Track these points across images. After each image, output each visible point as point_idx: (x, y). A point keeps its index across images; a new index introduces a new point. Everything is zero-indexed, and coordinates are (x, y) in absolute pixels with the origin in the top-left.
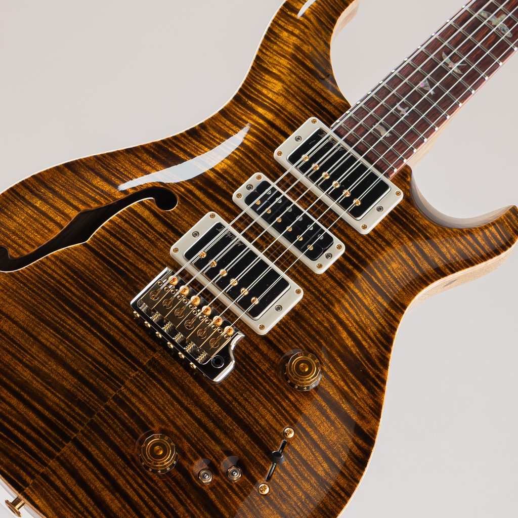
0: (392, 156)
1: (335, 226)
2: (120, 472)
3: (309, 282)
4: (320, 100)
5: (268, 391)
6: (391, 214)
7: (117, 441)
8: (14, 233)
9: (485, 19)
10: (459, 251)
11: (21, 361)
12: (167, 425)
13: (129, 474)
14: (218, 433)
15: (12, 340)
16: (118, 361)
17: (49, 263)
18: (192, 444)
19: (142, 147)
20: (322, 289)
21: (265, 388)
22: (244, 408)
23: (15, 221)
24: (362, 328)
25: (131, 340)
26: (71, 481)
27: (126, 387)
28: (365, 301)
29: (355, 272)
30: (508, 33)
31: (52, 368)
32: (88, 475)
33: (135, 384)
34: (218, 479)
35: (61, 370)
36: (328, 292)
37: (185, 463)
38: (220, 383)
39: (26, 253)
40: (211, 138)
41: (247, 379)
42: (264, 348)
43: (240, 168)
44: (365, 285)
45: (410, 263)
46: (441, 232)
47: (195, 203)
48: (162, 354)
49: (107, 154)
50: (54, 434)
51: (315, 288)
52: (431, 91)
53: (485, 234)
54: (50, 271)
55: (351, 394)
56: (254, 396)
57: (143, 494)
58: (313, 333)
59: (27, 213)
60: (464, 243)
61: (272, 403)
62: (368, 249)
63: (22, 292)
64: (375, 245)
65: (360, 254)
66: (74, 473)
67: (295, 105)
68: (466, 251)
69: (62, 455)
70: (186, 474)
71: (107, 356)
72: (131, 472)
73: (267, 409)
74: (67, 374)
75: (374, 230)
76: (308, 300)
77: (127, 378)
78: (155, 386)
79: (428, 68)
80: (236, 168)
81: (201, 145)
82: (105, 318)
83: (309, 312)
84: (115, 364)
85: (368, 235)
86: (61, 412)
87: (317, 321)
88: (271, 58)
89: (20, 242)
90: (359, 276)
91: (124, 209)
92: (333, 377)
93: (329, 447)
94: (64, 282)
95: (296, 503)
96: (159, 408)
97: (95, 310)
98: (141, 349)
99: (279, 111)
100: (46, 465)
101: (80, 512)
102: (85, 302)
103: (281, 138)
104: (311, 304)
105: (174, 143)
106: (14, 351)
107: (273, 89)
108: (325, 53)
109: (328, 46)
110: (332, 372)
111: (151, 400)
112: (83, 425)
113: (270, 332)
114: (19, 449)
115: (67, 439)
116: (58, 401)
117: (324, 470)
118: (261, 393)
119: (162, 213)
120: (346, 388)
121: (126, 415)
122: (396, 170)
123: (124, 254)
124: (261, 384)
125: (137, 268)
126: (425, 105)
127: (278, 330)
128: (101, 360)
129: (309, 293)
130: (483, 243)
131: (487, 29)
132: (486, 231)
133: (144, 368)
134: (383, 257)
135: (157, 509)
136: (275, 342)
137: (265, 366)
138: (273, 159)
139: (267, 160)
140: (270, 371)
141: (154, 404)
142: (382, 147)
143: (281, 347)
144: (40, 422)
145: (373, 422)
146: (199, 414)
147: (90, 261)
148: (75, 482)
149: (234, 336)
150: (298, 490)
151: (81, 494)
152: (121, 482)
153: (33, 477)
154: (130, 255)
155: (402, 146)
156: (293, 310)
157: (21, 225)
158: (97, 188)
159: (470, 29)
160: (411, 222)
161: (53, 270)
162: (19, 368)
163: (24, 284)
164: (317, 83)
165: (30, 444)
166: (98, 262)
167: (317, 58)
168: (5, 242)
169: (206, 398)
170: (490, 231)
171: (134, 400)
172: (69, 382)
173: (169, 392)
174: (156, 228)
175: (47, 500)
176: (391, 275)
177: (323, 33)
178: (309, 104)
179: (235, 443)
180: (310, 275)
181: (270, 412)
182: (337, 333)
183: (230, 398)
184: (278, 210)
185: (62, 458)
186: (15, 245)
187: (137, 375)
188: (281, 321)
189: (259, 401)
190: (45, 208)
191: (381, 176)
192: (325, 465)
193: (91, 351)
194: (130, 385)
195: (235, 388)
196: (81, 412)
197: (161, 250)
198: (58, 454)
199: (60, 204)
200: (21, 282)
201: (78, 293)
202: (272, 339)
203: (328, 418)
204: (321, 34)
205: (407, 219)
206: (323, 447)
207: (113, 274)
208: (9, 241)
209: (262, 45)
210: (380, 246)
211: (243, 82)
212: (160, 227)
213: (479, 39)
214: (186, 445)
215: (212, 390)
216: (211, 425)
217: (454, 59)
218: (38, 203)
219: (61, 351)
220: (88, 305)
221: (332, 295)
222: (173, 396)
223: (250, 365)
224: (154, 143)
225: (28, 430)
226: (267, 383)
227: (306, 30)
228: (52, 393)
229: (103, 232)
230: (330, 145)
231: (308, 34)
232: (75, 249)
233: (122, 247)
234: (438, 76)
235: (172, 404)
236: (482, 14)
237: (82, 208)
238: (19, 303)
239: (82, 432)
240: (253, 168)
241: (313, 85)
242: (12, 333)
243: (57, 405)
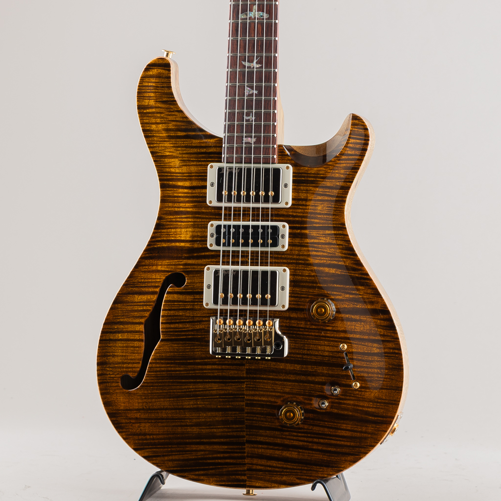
0: (267, 151)
1: (272, 215)
2: (282, 438)
3: (285, 258)
4: (204, 150)
5: (315, 336)
6: (294, 181)
7: (267, 424)
8: (123, 363)
9: (247, 19)
10: (345, 168)
11: (187, 426)
12: (283, 396)
13: (287, 435)
14: (310, 378)
15: (173, 419)
16: (231, 386)
17: (154, 365)
18: (303, 395)
19: (141, 258)
20: (295, 257)
21: (312, 336)
22: (311, 355)
23: (118, 356)
24: (332, 257)
25: (228, 369)
26: (264, 462)
27: (247, 395)
28: (321, 241)
29: (303, 231)
30: (265, 16)
31: (204, 416)
32: (269, 452)
33: (250, 390)
34: (330, 400)
35: (209, 414)
36: (299, 255)
37: (308, 407)
38: (289, 353)
39: (138, 369)
40: (170, 221)
41: (300, 339)
42: (294, 315)
43: (198, 227)
44: (314, 233)
45: (326, 198)
46: (327, 168)
47: (194, 268)
48: (248, 363)
49: (128, 278)
50: (235, 447)
51: (291, 259)
52: (255, 92)
53: (350, 148)
54: (158, 369)
55: (357, 297)
56: (310, 344)
57: (302, 439)
58: (310, 285)
59: (120, 347)
60: (344, 162)
61: (322, 340)
62: (299, 213)
63: (155, 391)
64: (301, 207)
65: (297, 219)
66: (261, 457)
67: (194, 165)
68: (348, 165)
69: (248, 453)
70: (313, 411)
71: (224, 388)
72: (287, 433)
73: (322, 345)
74: (214, 414)
75: (293, 199)
76: (293, 269)
77: (243, 390)
78: (259, 382)
79: (242, 80)
80: (197, 230)
81: (169, 230)
82: (205, 369)
83: (299, 275)
84: (231, 388)
85: (292, 205)
86: (229, 434)
87: (307, 276)
88: (158, 147)
89: (130, 365)
90: (307, 232)
91: (163, 303)
92: (340, 297)
93: (369, 334)
94: (170, 369)
95: (378, 377)
96: (272, 392)
97: (197, 370)
98: (236, 370)
99: (189, 177)
100: (245, 464)
101: (282, 472)
102: (189, 370)
103: (203, 191)
104: (296, 270)
105: (154, 241)
106: (179, 424)
107: (175, 165)
108: (183, 118)
109: (181, 111)
110: (337, 295)
111: (264, 391)
112: (244, 431)
113: (289, 304)
114: (226, 468)
115: (243, 444)
116: (222, 430)
117: (377, 348)
118: (313, 340)
119: (183, 289)
120: (351, 296)
121: (259, 409)
122: (275, 157)
123: (184, 328)
124: (309, 335)
125: (197, 330)
126: (259, 102)
127: (293, 299)
128: (223, 392)
129: (290, 265)
130: (353, 152)
131: (252, 24)
132: (349, 145)
133: (247, 378)
134: (310, 209)
135: (315, 440)
136: (296, 307)
137: (302, 324)
138: (210, 207)
139: (207, 211)
140: (307, 324)
141: (267, 391)
142: (257, 150)
143: (301, 307)
144: (223, 447)
145: (379, 300)
146: (292, 377)
147: (172, 347)
148: (266, 461)
149: (274, 325)
150: (373, 370)
151: (274, 463)
152: (287, 442)
153: (244, 475)
154: (188, 326)
155: (267, 140)
156: (291, 281)
157: (122, 356)
158: (140, 302)
159: (244, 33)
160: (307, 177)
161: (159, 367)
162: (189, 430)
163: (152, 386)
164: (194, 141)
165: (228, 461)
166: (176, 344)
167: (182, 126)
168: (124, 372)
169: (289, 367)
170: (351, 143)
171: (256, 398)
172: (218, 416)
173: (269, 379)
174: (187, 300)
175: (261, 479)
176: (322, 214)
177: (172, 107)
178: (200, 158)
179: (323, 376)
180: (282, 254)
181: (325, 345)
182: (322, 272)
183: (300, 356)
184: (236, 235)
185: (249, 455)
186: (129, 370)
187: (246, 385)
188: (290, 293)
189: (315, 345)
190: (125, 336)
191: (271, 166)
192: (375, 345)
193: (214, 392)
194: (248, 393)
195: (298, 349)
196: (237, 426)
197: (200, 310)
198: (246, 455)
199: (131, 328)
200: (150, 386)
201: (181, 369)
202: (294, 306)
203: (356, 321)
204: (172, 109)
205: (304, 177)
206: (366, 337)
207: (189, 344)
208: (125, 369)
209: (148, 144)
210: (303, 205)
211: (157, 174)
212: (189, 298)
213: (253, 35)
214: (301, 398)
215: (288, 360)
216: (303, 378)
217: (251, 60)
218: (120, 336)
219: (200, 404)
220: (191, 370)
221: (302, 255)
222: (272, 379)
223: (295, 330)
224: (145, 251)
225: (222, 455)
226: (311, 332)
227: (162, 115)
228: (215, 428)
229: (165, 326)
230: (231, 174)
231: (165, 116)
232: (159, 346)
233: (181, 326)
234: (250, 79)
235: (276, 384)
236: (243, 17)
237: (143, 320)
238: (159, 398)
239: (247, 435)
240: (204, 221)
241: (193, 145)
242: (170, 415)
243: (223, 432)
